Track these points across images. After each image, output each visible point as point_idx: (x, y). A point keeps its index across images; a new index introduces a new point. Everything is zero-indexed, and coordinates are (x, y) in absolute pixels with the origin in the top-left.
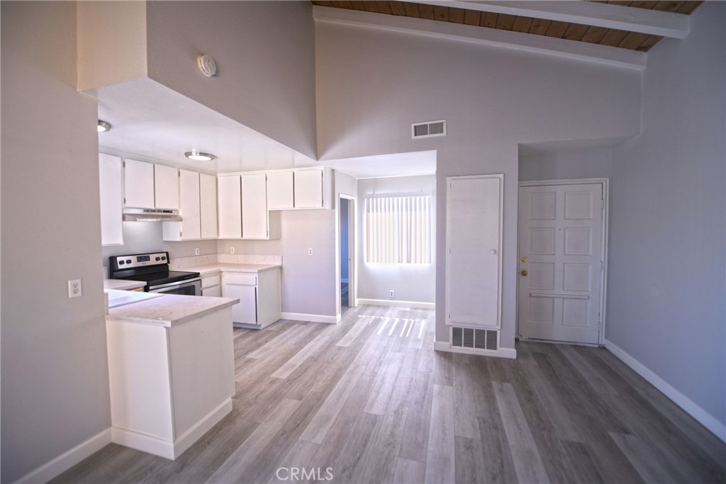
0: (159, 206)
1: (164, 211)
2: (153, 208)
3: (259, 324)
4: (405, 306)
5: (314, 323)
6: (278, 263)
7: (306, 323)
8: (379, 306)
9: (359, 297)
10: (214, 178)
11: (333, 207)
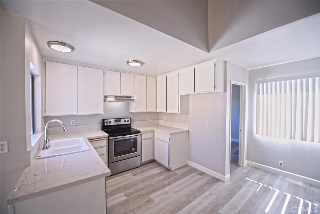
0: (123, 94)
1: (126, 97)
2: (120, 95)
3: (170, 167)
4: (298, 179)
5: (208, 175)
6: (187, 129)
7: (202, 174)
8: (267, 171)
9: (247, 159)
10: (155, 79)
11: (225, 90)
